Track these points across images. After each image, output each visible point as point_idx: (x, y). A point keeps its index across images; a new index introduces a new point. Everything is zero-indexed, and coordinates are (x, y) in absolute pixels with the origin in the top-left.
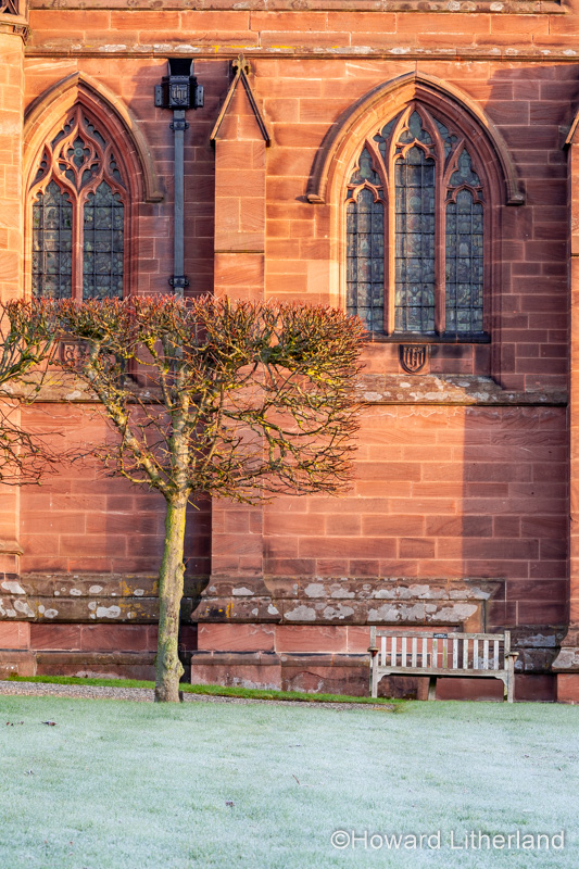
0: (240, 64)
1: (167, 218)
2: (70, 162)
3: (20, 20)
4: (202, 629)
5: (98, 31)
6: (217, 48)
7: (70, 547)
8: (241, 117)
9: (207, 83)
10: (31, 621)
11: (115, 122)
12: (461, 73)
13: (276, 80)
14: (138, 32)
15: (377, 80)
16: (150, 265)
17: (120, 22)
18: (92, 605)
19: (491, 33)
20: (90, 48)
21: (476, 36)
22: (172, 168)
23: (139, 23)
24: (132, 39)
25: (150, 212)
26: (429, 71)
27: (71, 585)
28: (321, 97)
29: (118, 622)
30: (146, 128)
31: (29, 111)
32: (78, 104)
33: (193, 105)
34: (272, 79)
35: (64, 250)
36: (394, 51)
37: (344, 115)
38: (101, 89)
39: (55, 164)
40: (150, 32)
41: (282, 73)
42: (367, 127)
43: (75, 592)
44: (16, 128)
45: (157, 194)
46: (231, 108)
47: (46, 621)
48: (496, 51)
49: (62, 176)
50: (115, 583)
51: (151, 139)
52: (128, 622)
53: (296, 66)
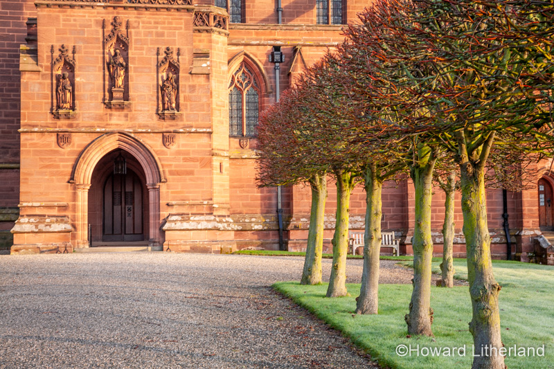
0: (299, 47)
1: (274, 98)
2: (241, 80)
3: (227, 31)
4: (291, 232)
5: (250, 37)
6: (289, 43)
7: (244, 206)
8: (299, 65)
9: (285, 54)
10: (235, 231)
11: (256, 67)
13: (308, 53)
14: (263, 37)
17: (257, 34)
18: (253, 225)
20: (248, 42)
22: (275, 82)
23: (263, 34)
24: (261, 39)
25: (268, 97)
27: (245, 218)
29: (262, 230)
30: (266, 69)
31: (229, 62)
32: (243, 61)
33: (281, 62)
34: (306, 52)
35: (240, 109)
38: (251, 56)
39: (236, 81)
40: (267, 37)
41: (310, 51)
43: (247, 220)
44: (225, 68)
45: (269, 90)
46: (296, 62)
47: (238, 230)
49: (238, 85)
50: (260, 218)
51: (268, 73)
52: (265, 230)
53: (314, 49)
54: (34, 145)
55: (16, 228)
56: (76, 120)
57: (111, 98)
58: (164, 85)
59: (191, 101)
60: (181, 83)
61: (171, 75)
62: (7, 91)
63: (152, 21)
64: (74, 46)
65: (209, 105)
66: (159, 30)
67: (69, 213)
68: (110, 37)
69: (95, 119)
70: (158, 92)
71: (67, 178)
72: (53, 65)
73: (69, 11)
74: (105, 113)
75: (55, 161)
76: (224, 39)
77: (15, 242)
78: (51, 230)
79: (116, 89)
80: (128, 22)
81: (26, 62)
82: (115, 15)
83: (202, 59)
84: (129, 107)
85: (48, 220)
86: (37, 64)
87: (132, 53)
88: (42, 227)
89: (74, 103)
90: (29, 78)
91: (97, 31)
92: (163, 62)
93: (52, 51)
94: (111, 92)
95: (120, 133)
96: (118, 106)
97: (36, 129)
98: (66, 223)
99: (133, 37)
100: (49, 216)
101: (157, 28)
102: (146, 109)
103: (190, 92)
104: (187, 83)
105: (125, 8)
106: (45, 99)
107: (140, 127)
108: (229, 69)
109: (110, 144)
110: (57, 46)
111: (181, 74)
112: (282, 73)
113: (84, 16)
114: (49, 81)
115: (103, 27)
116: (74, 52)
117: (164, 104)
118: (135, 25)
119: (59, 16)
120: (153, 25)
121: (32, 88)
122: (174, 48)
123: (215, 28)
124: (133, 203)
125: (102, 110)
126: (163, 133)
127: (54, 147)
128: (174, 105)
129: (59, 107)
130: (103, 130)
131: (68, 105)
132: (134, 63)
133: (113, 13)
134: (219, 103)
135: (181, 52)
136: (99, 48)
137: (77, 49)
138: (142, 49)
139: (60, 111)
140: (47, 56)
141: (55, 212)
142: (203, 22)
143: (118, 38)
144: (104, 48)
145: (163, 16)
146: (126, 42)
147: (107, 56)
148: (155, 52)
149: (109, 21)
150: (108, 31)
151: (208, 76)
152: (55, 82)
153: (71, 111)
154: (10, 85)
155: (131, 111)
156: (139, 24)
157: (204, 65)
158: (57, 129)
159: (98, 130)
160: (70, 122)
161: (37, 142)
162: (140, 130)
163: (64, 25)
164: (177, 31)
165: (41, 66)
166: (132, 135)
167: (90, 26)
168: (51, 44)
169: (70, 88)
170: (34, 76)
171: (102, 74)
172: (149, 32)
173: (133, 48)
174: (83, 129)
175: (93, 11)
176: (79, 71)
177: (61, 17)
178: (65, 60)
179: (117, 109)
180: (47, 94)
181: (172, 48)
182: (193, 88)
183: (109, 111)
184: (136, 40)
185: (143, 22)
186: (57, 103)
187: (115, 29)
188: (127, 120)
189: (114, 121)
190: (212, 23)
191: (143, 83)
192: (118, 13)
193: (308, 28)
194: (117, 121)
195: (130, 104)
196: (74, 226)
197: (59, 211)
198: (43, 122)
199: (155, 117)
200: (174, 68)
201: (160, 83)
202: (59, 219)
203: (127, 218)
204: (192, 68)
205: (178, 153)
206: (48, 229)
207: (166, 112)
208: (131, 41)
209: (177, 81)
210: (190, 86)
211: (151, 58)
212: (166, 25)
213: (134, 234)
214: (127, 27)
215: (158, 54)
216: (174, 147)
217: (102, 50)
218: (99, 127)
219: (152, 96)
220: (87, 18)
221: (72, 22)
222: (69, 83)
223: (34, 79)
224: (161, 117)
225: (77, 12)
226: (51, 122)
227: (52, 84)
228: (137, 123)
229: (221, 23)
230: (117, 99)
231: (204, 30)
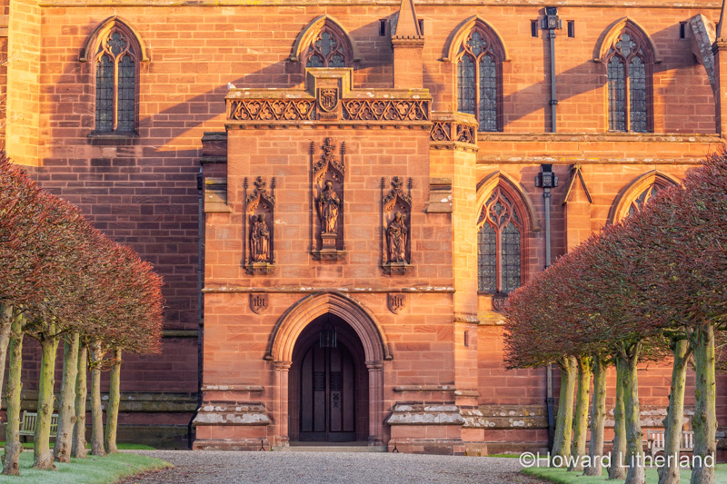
0: (577, 167)
1: (542, 239)
2: (494, 212)
3: (475, 146)
5: (508, 151)
6: (564, 159)
7: (499, 393)
8: (578, 191)
9: (559, 175)
10: (485, 428)
11: (517, 194)
12: (676, 170)
13: (591, 174)
14: (527, 152)
15: (638, 174)
16: (535, 261)
17: (518, 147)
18: (511, 420)
19: (690, 151)
20: (505, 159)
21: (683, 153)
22: (544, 215)
23: (527, 147)
24: (524, 155)
25: (534, 236)
26: (661, 169)
27: (500, 411)
28: (612, 182)
29: (524, 428)
30: (531, 197)
31: (478, 186)
32: (499, 185)
33: (553, 186)
34: (589, 173)
35: (493, 254)
36: (646, 160)
37: (624, 190)
38: (510, 178)
39: (488, 214)
40: (533, 152)
41: (594, 171)
42: (632, 196)
43: (502, 414)
44: (472, 197)
45: (536, 227)
46: (574, 187)
47: (489, 428)
48: (692, 160)
49: (491, 219)
50: (521, 410)
51: (534, 202)
52: (528, 428)
53: (600, 167)
54: (221, 309)
55: (200, 418)
56: (275, 276)
57: (320, 246)
58: (389, 228)
59: (426, 249)
60: (413, 225)
61: (399, 215)
62: (163, 226)
63: (376, 142)
64: (273, 179)
65: (450, 255)
66: (385, 154)
67: (265, 401)
68: (320, 165)
69: (299, 274)
70: (382, 238)
71: (262, 353)
72: (246, 203)
73: (268, 132)
74: (312, 266)
75: (247, 330)
76: (472, 157)
77: (198, 436)
78: (243, 421)
79: (327, 234)
80: (343, 145)
81: (212, 201)
82: (327, 136)
83: (442, 191)
84: (343, 258)
85: (238, 409)
86: (226, 203)
87: (348, 185)
88: (231, 417)
89: (272, 254)
90: (215, 222)
91: (303, 158)
92: (389, 197)
93: (246, 185)
94: (320, 238)
95: (333, 293)
96: (329, 257)
97: (224, 289)
98: (261, 412)
99: (350, 165)
100: (240, 404)
101: (382, 151)
102: (365, 260)
103: (425, 238)
104: (421, 226)
105: (339, 126)
106: (236, 248)
107: (358, 285)
108: (478, 198)
109: (318, 308)
110: (252, 178)
111: (413, 213)
112: (554, 202)
113: (288, 139)
114: (241, 225)
115: (312, 152)
116: (273, 186)
117: (389, 254)
118: (353, 148)
119: (255, 139)
120: (376, 148)
121: (219, 235)
122: (404, 178)
123: (458, 143)
124: (341, 388)
125: (307, 262)
126: (388, 292)
127: (246, 312)
128: (403, 255)
129: (252, 259)
130: (310, 288)
131: (263, 257)
132: (351, 200)
133: (324, 133)
134: (464, 247)
135: (414, 183)
136: (305, 180)
137: (277, 183)
138: (362, 180)
139: (255, 264)
140: (239, 192)
141: (247, 398)
142: (443, 134)
143: (330, 166)
144: (311, 180)
145: (389, 135)
146: (341, 171)
147: (315, 190)
148: (378, 184)
149: (319, 143)
150: (317, 158)
151: (449, 215)
152: (248, 225)
153: (268, 264)
154: (167, 218)
155: (346, 263)
156: (358, 147)
157: (444, 200)
158: (250, 288)
159: (303, 289)
160: (267, 278)
161: (226, 305)
162: (358, 289)
163: (261, 151)
164: (408, 155)
165: (232, 206)
166: (348, 296)
167: (294, 151)
168: (244, 176)
169: (268, 234)
170: (223, 219)
171: (308, 214)
172: (371, 157)
173: (350, 179)
174: (283, 289)
175: (299, 131)
176: (279, 211)
177: (258, 141)
178: (261, 196)
179: (328, 261)
180: (238, 242)
181: (402, 178)
182: (428, 231)
183: (317, 264)
184: (354, 168)
185: (364, 145)
186: (251, 253)
187: (327, 155)
188: (341, 276)
189: (324, 277)
190: (455, 136)
191: (362, 226)
192: (331, 133)
193: (591, 138)
194: (328, 276)
195: (345, 254)
196: (271, 417)
197: (252, 397)
198: (232, 279)
199: (378, 271)
200: (404, 205)
201: (385, 225)
202: (253, 407)
203: (333, 409)
204: (428, 205)
205: (409, 320)
206: (239, 420)
207: (392, 264)
208: (347, 170)
209: (408, 222)
210: (424, 229)
211: (373, 192)
212: (394, 148)
213: (342, 431)
214: (342, 152)
215: (382, 186)
216: (402, 312)
217: (308, 183)
218: (304, 285)
219: (374, 243)
220: (290, 141)
221: (272, 147)
222: (265, 227)
223: (223, 223)
224: (386, 271)
225: (279, 133)
226: (242, 278)
227: (245, 228)
228: (353, 279)
229: (467, 134)
230: (328, 247)
231: (443, 146)
